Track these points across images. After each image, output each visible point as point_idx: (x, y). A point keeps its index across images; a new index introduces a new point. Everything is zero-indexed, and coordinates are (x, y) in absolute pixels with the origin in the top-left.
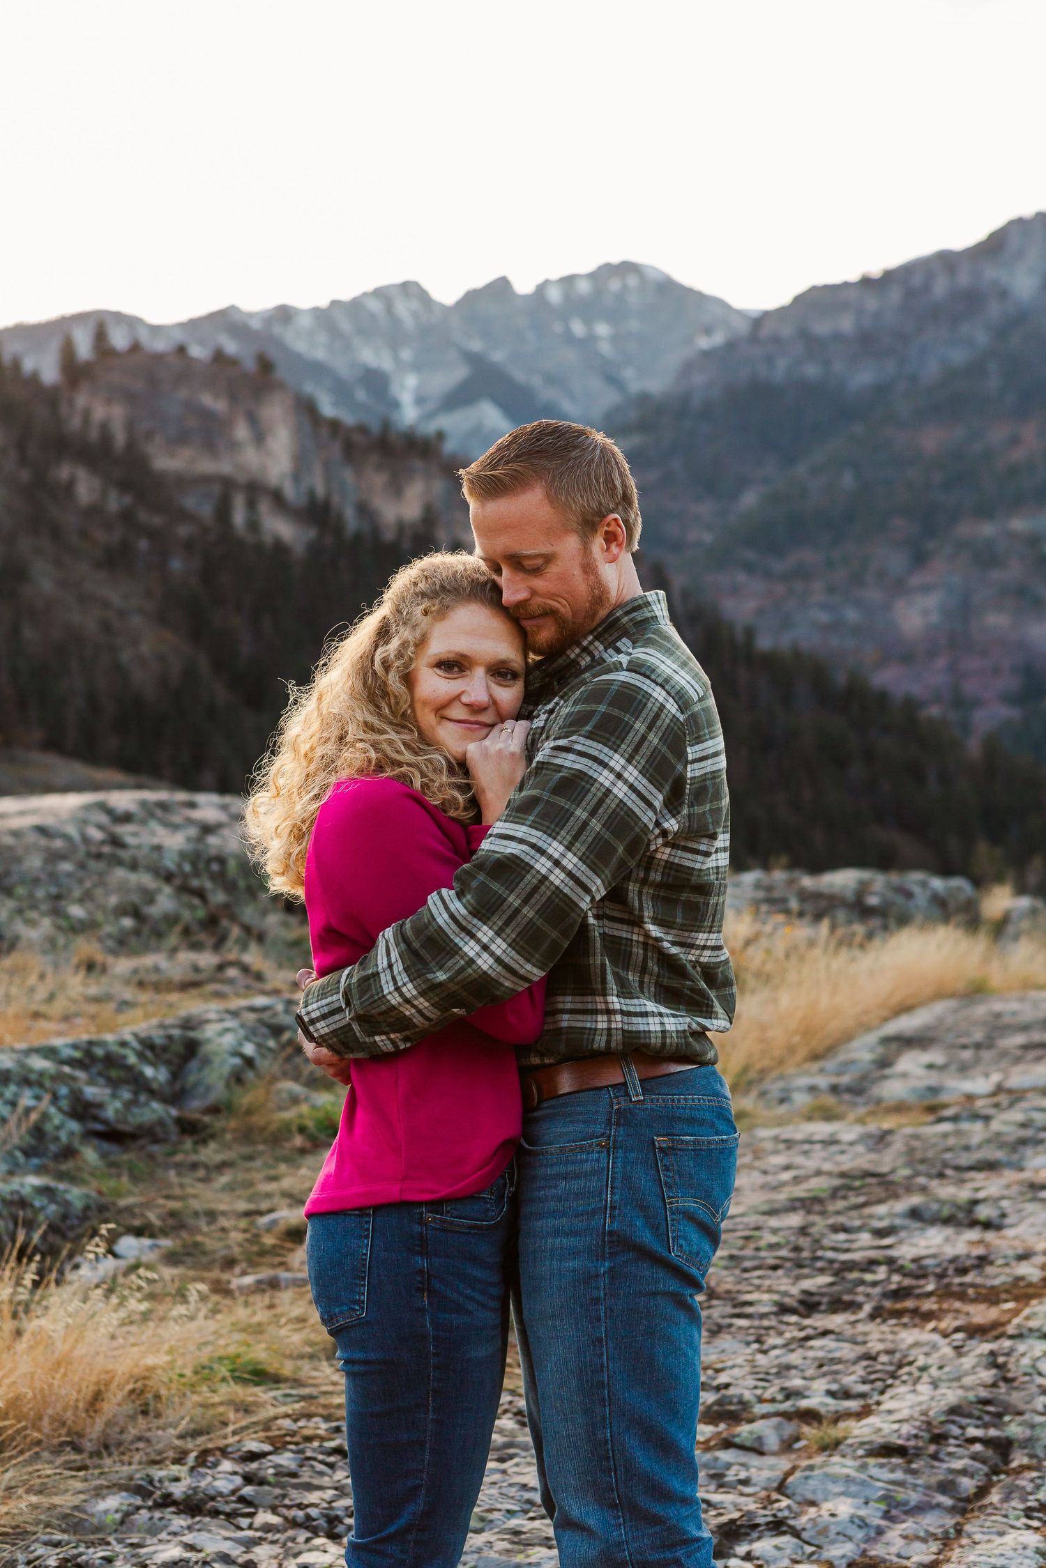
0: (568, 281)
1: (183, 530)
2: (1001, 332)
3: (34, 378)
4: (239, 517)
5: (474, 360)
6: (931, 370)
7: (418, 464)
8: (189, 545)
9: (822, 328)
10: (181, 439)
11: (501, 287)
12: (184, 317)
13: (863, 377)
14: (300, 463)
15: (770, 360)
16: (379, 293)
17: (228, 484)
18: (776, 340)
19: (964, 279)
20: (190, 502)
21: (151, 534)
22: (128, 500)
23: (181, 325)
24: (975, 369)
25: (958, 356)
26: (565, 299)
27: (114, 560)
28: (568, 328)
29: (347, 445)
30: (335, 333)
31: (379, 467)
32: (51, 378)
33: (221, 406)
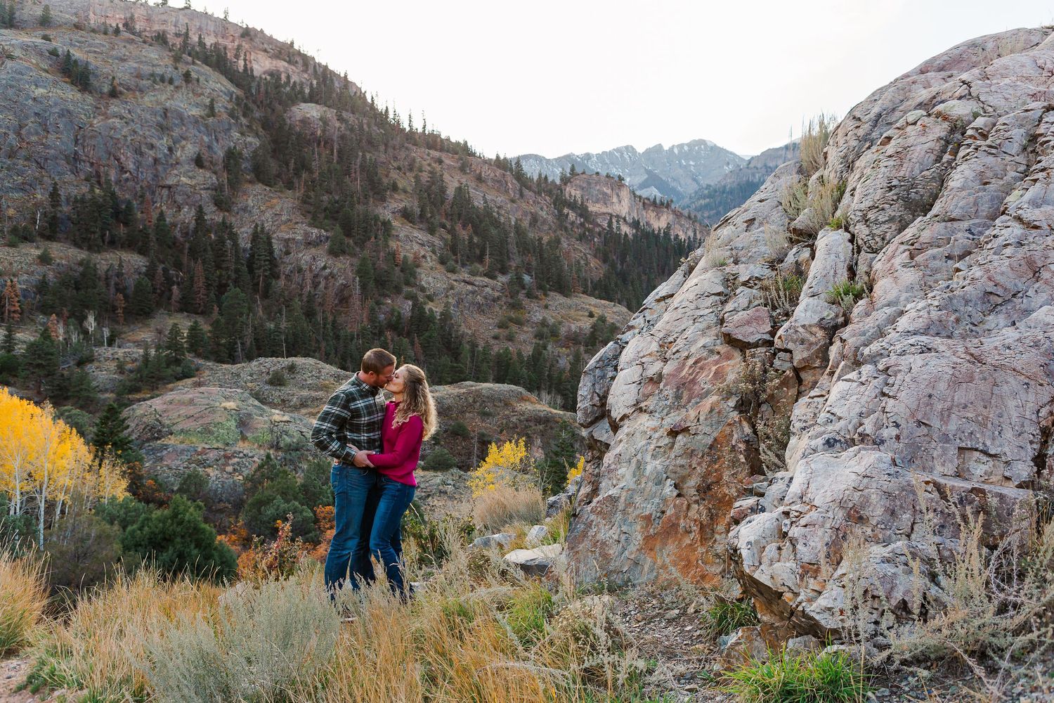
0: (681, 146)
1: (597, 229)
3: (553, 182)
4: (615, 225)
5: (648, 172)
7: (666, 210)
8: (599, 234)
9: (771, 163)
10: (597, 201)
11: (659, 147)
12: (556, 157)
14: (631, 208)
15: (753, 175)
16: (618, 150)
17: (611, 215)
18: (756, 167)
20: (599, 221)
21: (589, 230)
22: (582, 220)
23: (556, 159)
26: (680, 152)
27: (581, 238)
28: (680, 162)
29: (644, 203)
30: (604, 163)
31: (653, 211)
32: (558, 182)
33: (609, 191)
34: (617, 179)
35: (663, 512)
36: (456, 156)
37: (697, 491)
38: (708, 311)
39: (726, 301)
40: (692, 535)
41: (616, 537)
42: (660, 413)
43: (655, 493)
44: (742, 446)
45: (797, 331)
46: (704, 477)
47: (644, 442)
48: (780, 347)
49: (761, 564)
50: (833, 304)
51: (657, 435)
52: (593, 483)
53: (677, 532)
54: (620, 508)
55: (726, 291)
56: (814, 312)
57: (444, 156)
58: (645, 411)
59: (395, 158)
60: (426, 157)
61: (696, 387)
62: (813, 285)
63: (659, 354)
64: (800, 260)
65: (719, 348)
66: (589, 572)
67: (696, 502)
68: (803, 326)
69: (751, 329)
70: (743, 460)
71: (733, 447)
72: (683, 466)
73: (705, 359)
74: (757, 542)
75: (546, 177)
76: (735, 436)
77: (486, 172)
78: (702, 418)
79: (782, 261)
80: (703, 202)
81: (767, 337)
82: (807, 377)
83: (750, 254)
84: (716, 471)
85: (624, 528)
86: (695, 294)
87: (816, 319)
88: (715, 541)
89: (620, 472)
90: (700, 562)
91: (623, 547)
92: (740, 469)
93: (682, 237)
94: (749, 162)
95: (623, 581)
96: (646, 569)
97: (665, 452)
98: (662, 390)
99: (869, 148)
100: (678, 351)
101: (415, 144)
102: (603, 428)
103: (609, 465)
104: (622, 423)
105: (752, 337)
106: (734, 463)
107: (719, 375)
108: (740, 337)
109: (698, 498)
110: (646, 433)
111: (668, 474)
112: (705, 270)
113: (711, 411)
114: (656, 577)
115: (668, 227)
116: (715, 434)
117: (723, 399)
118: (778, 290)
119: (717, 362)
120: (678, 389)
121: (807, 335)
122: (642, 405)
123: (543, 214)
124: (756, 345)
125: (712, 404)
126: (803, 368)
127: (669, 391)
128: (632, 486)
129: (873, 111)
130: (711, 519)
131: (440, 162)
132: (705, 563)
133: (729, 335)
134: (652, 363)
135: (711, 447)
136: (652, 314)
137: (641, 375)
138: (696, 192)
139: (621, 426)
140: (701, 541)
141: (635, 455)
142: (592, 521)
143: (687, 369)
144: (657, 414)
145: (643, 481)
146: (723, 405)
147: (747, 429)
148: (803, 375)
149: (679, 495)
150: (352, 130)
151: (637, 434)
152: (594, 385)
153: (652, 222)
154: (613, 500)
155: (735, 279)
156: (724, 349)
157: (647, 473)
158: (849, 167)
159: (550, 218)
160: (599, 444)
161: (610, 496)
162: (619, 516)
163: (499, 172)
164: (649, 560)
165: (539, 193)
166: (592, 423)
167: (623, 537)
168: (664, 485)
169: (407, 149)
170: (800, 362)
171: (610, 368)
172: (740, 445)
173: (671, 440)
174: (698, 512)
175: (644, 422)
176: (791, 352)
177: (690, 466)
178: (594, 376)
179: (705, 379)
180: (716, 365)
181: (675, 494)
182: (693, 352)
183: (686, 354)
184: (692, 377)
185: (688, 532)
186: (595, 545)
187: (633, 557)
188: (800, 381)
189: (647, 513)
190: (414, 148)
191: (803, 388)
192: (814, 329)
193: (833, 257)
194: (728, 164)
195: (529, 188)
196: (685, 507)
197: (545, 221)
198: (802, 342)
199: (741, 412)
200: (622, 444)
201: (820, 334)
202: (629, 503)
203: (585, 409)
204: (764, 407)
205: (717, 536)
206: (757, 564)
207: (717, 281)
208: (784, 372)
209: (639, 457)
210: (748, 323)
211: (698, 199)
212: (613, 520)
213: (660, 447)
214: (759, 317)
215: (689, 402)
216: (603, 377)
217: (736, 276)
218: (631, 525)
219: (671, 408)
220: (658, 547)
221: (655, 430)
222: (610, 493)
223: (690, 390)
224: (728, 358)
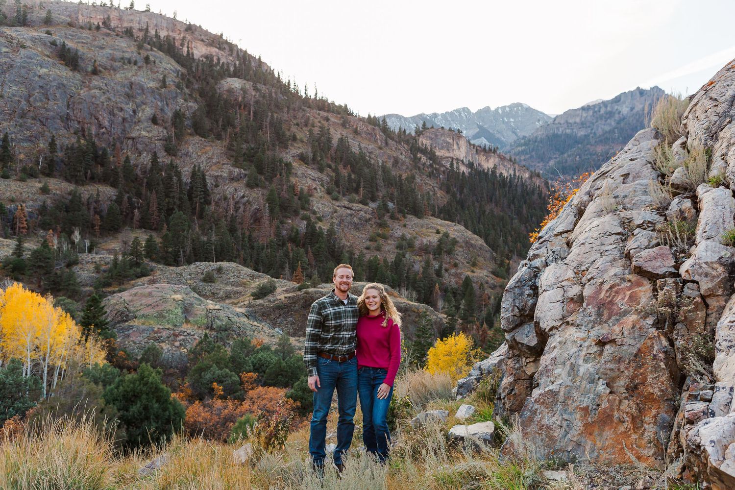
0: (504, 108)
1: (442, 169)
2: (618, 123)
3: (410, 134)
4: (455, 165)
5: (480, 127)
6: (600, 132)
7: (493, 154)
8: (444, 172)
9: (571, 121)
10: (442, 148)
11: (487, 109)
13: (582, 133)
14: (467, 153)
15: (558, 129)
16: (457, 111)
17: (452, 158)
18: (559, 123)
19: (609, 109)
20: (443, 163)
21: (436, 169)
22: (431, 162)
23: (411, 118)
24: (612, 131)
25: (607, 128)
26: (503, 112)
27: (430, 175)
28: (503, 119)
29: (477, 150)
30: (447, 120)
31: (483, 155)
32: (413, 134)
33: (451, 141)
34: (457, 132)
35: (598, 405)
36: (339, 116)
37: (626, 390)
38: (611, 247)
39: (626, 239)
40: (626, 425)
41: (558, 423)
42: (585, 327)
43: (590, 389)
44: (662, 356)
45: (701, 267)
46: (632, 379)
47: (575, 349)
48: (688, 279)
49: (724, 459)
50: (727, 245)
51: (586, 344)
52: (515, 375)
53: (612, 421)
54: (560, 400)
55: (624, 232)
56: (714, 252)
57: (330, 116)
58: (572, 324)
59: (295, 117)
60: (317, 116)
61: (615, 307)
62: (707, 229)
63: (575, 279)
64: (683, 208)
65: (630, 277)
66: (538, 449)
67: (626, 398)
68: (706, 263)
69: (658, 264)
70: (664, 367)
71: (655, 356)
72: (612, 369)
73: (619, 285)
74: (719, 441)
75: (405, 131)
76: (656, 348)
77: (361, 127)
78: (626, 333)
79: (667, 209)
80: (520, 149)
81: (673, 270)
82: (713, 303)
83: (633, 202)
84: (641, 374)
85: (565, 416)
86: (598, 233)
87: (716, 258)
88: (645, 429)
89: (556, 371)
90: (634, 446)
91: (565, 431)
92: (661, 374)
93: (505, 174)
94: (555, 119)
95: (568, 457)
96: (588, 448)
97: (595, 358)
98: (585, 309)
99: (730, 122)
100: (592, 278)
101: (309, 107)
102: (523, 334)
103: (547, 366)
104: (551, 333)
105: (660, 270)
106: (656, 368)
107: (633, 298)
108: (650, 270)
109: (627, 395)
110: (576, 342)
111: (600, 375)
112: (599, 214)
113: (633, 327)
114: (598, 457)
115: (495, 167)
116: (638, 346)
117: (641, 318)
118: (674, 232)
119: (629, 288)
120: (599, 308)
121: (710, 270)
122: (569, 319)
123: (403, 157)
124: (664, 276)
125: (633, 321)
126: (709, 296)
127: (592, 310)
128: (570, 384)
129: (728, 94)
130: (640, 412)
131: (328, 120)
132: (639, 447)
133: (640, 267)
134: (571, 286)
135: (636, 356)
136: (552, 245)
137: (563, 296)
138: (515, 142)
139: (551, 336)
140: (634, 430)
141: (569, 359)
142: (537, 409)
143: (603, 293)
144: (583, 327)
145: (578, 379)
146: (642, 323)
147: (665, 342)
148: (709, 301)
149: (611, 393)
150: (264, 97)
151: (568, 343)
152: (514, 300)
153: (482, 163)
154: (553, 394)
155: (630, 222)
156: (633, 277)
157: (581, 373)
158: (713, 136)
159: (407, 160)
160: (520, 346)
161: (550, 390)
162: (559, 407)
163: (370, 127)
164: (589, 442)
165: (400, 143)
166: (513, 329)
167: (565, 423)
168: (597, 384)
169: (304, 110)
170: (706, 291)
171: (526, 288)
172: (660, 355)
173: (599, 349)
174: (629, 406)
175: (572, 333)
176: (697, 283)
177: (619, 370)
178: (514, 293)
179: (621, 302)
180: (629, 290)
181: (608, 391)
182: (606, 279)
183: (601, 280)
184: (609, 299)
185: (622, 421)
186: (541, 428)
187: (575, 439)
188: (707, 306)
189: (585, 405)
190: (309, 110)
191: (710, 312)
192: (715, 266)
193: (720, 208)
194: (539, 121)
195: (393, 139)
196: (617, 402)
197: (403, 163)
198: (706, 275)
199: (658, 329)
200: (556, 350)
201: (721, 269)
202: (568, 397)
203: (508, 318)
204: (679, 326)
205: (646, 426)
206: (721, 459)
207: (615, 223)
208: (694, 298)
209: (572, 360)
210: (655, 258)
211: (517, 147)
212: (554, 409)
213: (590, 354)
214: (663, 254)
215: (610, 318)
216: (522, 294)
217: (630, 220)
218: (571, 414)
219: (594, 323)
220: (596, 433)
221: (584, 340)
222: (551, 388)
223: (609, 309)
224: (639, 285)
